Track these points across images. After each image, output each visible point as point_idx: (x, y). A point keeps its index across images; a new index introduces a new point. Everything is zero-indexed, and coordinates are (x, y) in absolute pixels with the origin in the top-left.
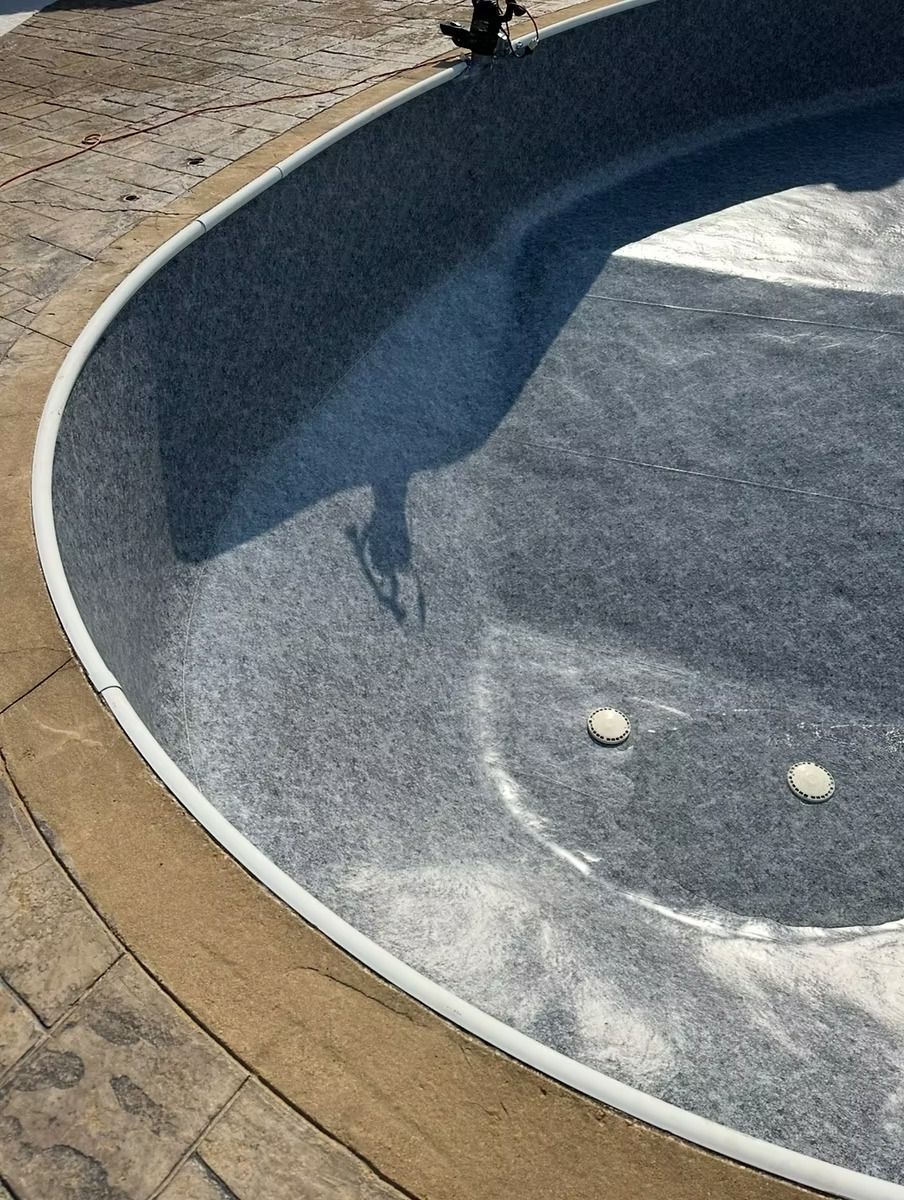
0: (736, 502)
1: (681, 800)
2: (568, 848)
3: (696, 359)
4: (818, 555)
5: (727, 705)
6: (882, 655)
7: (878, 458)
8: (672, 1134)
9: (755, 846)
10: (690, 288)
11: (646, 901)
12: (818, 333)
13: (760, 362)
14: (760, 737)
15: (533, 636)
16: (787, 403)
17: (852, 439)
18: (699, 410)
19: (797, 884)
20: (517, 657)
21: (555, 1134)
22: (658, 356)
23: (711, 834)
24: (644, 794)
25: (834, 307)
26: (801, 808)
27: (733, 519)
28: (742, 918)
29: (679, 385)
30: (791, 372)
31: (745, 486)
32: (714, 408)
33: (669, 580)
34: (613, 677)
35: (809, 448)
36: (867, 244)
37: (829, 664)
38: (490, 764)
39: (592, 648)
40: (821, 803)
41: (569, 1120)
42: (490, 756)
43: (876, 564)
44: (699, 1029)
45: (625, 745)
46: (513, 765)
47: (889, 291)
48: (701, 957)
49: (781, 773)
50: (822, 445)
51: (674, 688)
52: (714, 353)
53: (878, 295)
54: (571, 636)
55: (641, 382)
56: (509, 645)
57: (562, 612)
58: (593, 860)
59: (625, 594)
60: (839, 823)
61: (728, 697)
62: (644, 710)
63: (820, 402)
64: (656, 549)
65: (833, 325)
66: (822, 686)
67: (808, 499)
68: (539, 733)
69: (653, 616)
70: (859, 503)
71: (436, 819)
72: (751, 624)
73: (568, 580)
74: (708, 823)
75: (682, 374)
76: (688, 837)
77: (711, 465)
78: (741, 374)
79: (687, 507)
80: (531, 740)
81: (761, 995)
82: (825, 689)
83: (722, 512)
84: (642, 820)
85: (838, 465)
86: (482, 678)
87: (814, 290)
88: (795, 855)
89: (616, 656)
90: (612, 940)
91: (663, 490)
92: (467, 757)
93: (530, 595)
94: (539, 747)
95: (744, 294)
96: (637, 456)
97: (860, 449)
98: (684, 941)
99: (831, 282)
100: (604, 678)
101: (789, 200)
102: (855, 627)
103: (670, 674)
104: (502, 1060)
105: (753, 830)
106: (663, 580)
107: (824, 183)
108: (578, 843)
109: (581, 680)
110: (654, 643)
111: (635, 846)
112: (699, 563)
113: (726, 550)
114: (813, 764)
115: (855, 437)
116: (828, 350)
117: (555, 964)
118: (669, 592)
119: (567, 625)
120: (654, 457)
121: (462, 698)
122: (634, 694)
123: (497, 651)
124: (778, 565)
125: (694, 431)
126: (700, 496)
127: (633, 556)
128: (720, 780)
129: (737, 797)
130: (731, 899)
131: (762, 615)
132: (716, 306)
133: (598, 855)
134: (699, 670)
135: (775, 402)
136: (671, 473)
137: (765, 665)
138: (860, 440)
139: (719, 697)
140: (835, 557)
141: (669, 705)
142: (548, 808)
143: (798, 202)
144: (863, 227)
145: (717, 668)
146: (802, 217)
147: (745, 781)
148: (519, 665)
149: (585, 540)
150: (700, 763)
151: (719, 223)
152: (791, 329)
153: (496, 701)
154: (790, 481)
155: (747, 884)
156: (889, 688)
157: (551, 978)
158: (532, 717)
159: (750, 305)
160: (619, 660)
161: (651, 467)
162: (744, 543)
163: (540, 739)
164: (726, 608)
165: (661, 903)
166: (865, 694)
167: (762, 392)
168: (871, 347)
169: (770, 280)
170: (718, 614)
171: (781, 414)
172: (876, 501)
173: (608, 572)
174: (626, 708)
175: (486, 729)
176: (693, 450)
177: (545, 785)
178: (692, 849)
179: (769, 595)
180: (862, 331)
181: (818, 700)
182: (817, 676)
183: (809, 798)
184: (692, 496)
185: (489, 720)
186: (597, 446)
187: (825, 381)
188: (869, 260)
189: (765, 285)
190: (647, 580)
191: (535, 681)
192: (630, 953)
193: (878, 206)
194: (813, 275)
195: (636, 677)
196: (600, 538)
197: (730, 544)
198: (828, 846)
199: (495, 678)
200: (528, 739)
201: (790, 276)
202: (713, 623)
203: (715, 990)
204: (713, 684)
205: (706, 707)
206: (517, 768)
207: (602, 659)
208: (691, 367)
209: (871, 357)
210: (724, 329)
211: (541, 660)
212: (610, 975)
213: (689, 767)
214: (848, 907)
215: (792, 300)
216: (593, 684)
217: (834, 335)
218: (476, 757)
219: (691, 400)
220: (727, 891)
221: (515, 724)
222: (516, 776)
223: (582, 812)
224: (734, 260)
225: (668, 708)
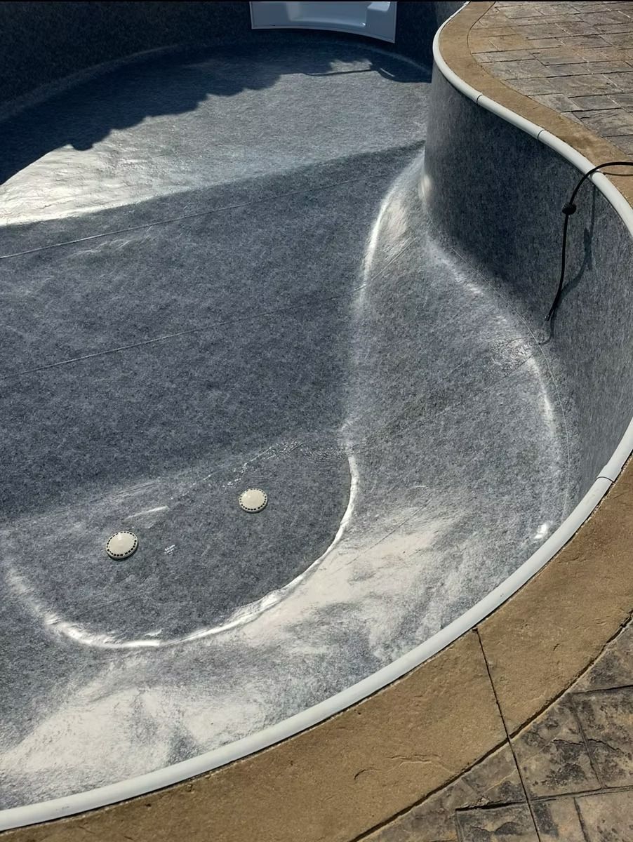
0: (122, 363)
1: (190, 559)
2: (137, 639)
3: (42, 285)
4: (187, 372)
5: (186, 486)
6: (251, 410)
7: (188, 301)
8: (234, 761)
9: (244, 556)
10: (12, 240)
11: (202, 633)
12: (112, 240)
13: (86, 271)
14: (214, 493)
15: (36, 519)
16: (117, 289)
17: (168, 296)
18: (64, 316)
19: (276, 560)
20: (32, 541)
21: (169, 824)
22: (15, 293)
23: (218, 566)
24: (167, 571)
25: (112, 220)
26: (256, 518)
27: (126, 375)
28: (259, 601)
29: (41, 306)
30: (109, 270)
31: (121, 351)
32: (73, 311)
33: (108, 432)
34: (108, 512)
35: (146, 312)
36: (111, 176)
37: (227, 430)
38: (54, 624)
39: (83, 502)
40: (265, 508)
41: (173, 808)
42: (50, 619)
43: (220, 362)
44: (265, 682)
45: (138, 549)
46: (71, 613)
47: (138, 200)
48: (249, 641)
49: (236, 506)
50: (152, 307)
51: (150, 496)
52: (53, 276)
53: (134, 205)
54: (64, 503)
55: (13, 314)
56: (21, 536)
57: (48, 491)
58: (157, 634)
59: (85, 456)
60: (279, 513)
61: (183, 482)
62: (139, 520)
63: (136, 281)
64: (89, 416)
65: (118, 231)
66: (231, 444)
67: (163, 342)
68: (78, 580)
69: (112, 459)
70: (192, 331)
71: (32, 689)
72: (173, 431)
73: (39, 469)
74: (213, 562)
75: (39, 298)
76: (206, 578)
77: (92, 347)
78: (78, 283)
79: (93, 381)
80: (75, 588)
81: (288, 635)
82: (233, 445)
83: (117, 374)
84: (174, 587)
85: (168, 314)
86: (13, 571)
87: (94, 214)
88: (267, 545)
89: (102, 498)
90: (192, 672)
91: (71, 377)
92: (33, 631)
93: (17, 494)
94: (82, 589)
95: (50, 232)
96: (39, 363)
97: (175, 300)
98: (234, 639)
99: (102, 206)
100: (101, 517)
101: (48, 163)
102: (228, 402)
103: (143, 488)
104: (111, 810)
105: (239, 548)
106: (105, 434)
107: (65, 145)
108: (142, 630)
109: (87, 528)
110: (122, 476)
111: (178, 606)
112: (121, 411)
113: (133, 396)
114: (249, 490)
115: (168, 294)
116: (123, 248)
117: (164, 715)
118: (113, 439)
119: (56, 499)
120: (52, 359)
121: (6, 594)
122: (127, 515)
123: (15, 545)
124: (168, 389)
125: (70, 331)
126: (97, 370)
127: (76, 429)
128: (206, 532)
129: (220, 535)
130: (248, 595)
131: (176, 423)
132: (36, 246)
133: (158, 628)
134: (159, 475)
135: (109, 292)
136: (69, 364)
137: (194, 451)
138: (172, 295)
139: (179, 485)
140: (196, 368)
141: (153, 508)
142: (111, 623)
143: (54, 162)
144: (104, 166)
145: (168, 469)
146: (62, 171)
147: (219, 523)
148: (37, 545)
149: (35, 435)
150: (190, 530)
151: (8, 191)
152: (94, 243)
153: (32, 579)
154: (146, 337)
155: (251, 580)
156: (264, 425)
157: (165, 725)
158: (67, 573)
159: (59, 237)
160: (105, 499)
161: (52, 366)
162: (142, 386)
163: (81, 583)
164: (153, 430)
165: (211, 627)
166: (255, 435)
167: (98, 289)
168: (146, 237)
169: (63, 217)
170: (151, 436)
171: (117, 298)
172: (200, 326)
173: (65, 447)
174: (127, 527)
175: (37, 603)
176: (75, 343)
177: (101, 611)
178: (212, 582)
179: (173, 409)
180: (137, 229)
181: (233, 453)
182: (225, 440)
183: (257, 509)
184: (92, 373)
185: (36, 596)
186: (7, 369)
187: (134, 267)
188: (118, 186)
189: (61, 221)
190: (95, 439)
191: (55, 548)
192: (207, 671)
193: (106, 151)
194: (88, 205)
195: (123, 504)
196: (45, 429)
197: (133, 391)
198: (280, 528)
199: (23, 564)
200: (72, 590)
201: (75, 211)
202: (151, 444)
203: (264, 653)
204: (172, 479)
205: (175, 495)
206: (75, 613)
207: (93, 506)
208: (43, 291)
209: (150, 243)
210: (51, 259)
211: (52, 531)
212: (201, 694)
213: (185, 536)
214: (307, 554)
215: (84, 225)
216: (97, 525)
217: (122, 238)
218: (41, 626)
219: (55, 313)
220: (243, 592)
221: (56, 586)
222: (77, 619)
223: (134, 610)
224: (32, 212)
225: (153, 510)
